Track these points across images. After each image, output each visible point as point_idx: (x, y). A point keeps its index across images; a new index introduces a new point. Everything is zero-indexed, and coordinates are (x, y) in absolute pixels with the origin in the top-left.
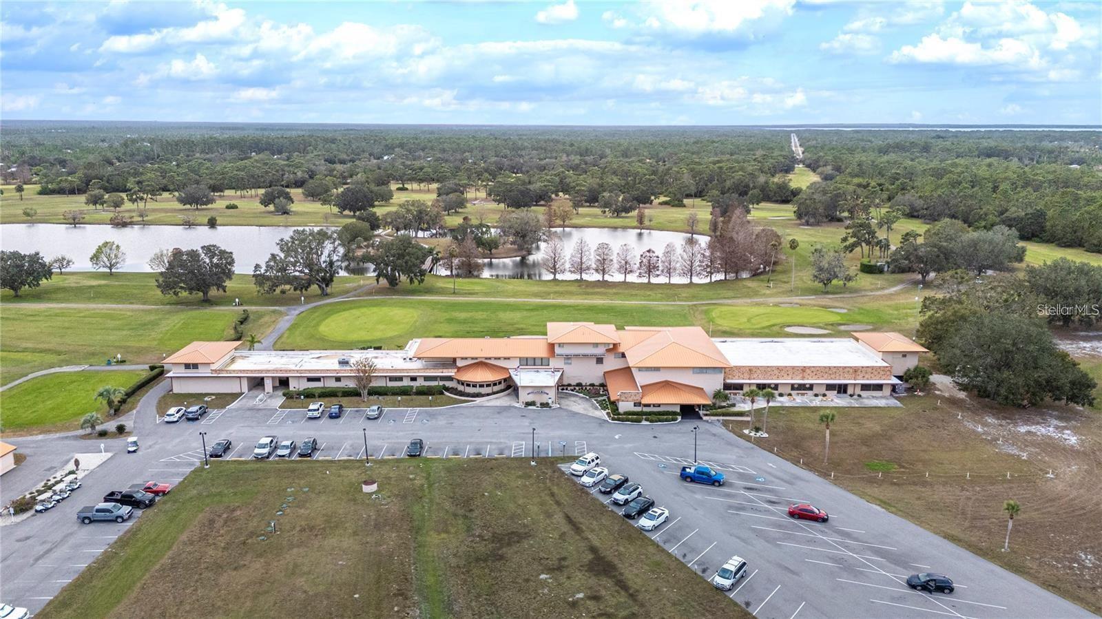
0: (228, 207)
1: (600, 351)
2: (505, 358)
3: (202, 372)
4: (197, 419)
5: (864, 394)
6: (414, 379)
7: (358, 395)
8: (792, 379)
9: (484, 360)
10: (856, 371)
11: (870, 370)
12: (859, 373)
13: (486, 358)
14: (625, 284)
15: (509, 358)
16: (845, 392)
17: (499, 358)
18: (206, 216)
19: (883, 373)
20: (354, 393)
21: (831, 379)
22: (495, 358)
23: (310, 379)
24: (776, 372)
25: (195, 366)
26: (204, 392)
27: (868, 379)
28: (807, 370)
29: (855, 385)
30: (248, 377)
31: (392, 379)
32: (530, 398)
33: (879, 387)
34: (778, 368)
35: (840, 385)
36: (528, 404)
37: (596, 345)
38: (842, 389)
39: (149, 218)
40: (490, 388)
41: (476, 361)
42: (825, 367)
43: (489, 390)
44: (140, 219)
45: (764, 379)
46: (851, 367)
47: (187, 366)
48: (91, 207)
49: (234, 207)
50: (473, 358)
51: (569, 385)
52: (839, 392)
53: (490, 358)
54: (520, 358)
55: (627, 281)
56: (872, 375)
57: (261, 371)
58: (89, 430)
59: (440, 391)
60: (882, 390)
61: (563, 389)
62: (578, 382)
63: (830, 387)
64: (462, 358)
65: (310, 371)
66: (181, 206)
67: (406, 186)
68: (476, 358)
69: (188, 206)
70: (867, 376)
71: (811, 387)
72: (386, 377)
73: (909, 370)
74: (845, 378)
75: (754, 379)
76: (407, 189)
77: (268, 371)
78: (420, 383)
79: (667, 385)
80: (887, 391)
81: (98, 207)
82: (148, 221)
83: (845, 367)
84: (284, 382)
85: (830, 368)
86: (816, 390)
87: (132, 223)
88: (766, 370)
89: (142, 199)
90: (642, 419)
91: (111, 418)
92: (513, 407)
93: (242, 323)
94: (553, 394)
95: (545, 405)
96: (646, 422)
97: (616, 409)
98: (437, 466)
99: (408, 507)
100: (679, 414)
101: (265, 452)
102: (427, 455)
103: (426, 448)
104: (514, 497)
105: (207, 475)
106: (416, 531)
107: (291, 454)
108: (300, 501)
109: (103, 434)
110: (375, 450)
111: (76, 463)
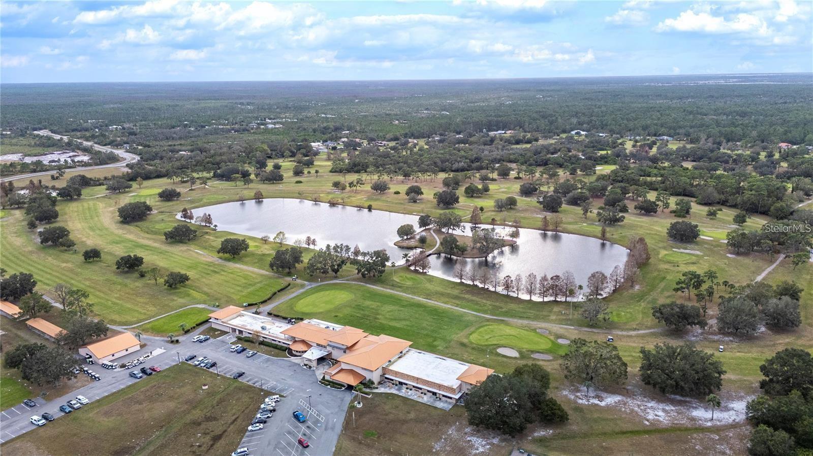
0: (395, 193)
1: (344, 347)
2: (312, 341)
4: (202, 342)
5: (443, 399)
6: (279, 342)
7: (255, 344)
8: (413, 382)
9: (305, 340)
10: (439, 386)
12: (441, 387)
16: (436, 395)
17: (309, 341)
20: (253, 343)
21: (431, 387)
25: (217, 319)
26: (226, 331)
28: (419, 380)
29: (440, 394)
30: (231, 327)
32: (306, 363)
33: (451, 398)
34: (407, 375)
35: (433, 392)
37: (342, 345)
39: (348, 200)
41: (302, 340)
42: (426, 380)
43: (299, 354)
44: (343, 201)
45: (402, 378)
46: (437, 384)
49: (398, 193)
50: (301, 338)
53: (307, 340)
54: (317, 343)
55: (497, 291)
58: (169, 339)
59: (285, 350)
61: (329, 361)
62: (336, 358)
63: (428, 391)
64: (298, 337)
69: (375, 191)
71: (420, 389)
74: (435, 388)
75: (398, 378)
79: (351, 372)
81: (336, 189)
82: (346, 203)
83: (435, 383)
86: (423, 391)
87: (337, 204)
88: (402, 375)
89: (355, 186)
90: (329, 385)
91: (183, 335)
92: (299, 365)
93: (279, 291)
94: (314, 364)
95: (310, 367)
96: (329, 387)
97: (324, 377)
98: (236, 384)
99: (205, 398)
100: (344, 386)
101: (197, 363)
102: (240, 379)
103: (244, 376)
104: (236, 405)
105: (176, 367)
106: (195, 408)
107: (204, 366)
108: (182, 386)
109: (172, 342)
110: (229, 372)
111: (151, 353)
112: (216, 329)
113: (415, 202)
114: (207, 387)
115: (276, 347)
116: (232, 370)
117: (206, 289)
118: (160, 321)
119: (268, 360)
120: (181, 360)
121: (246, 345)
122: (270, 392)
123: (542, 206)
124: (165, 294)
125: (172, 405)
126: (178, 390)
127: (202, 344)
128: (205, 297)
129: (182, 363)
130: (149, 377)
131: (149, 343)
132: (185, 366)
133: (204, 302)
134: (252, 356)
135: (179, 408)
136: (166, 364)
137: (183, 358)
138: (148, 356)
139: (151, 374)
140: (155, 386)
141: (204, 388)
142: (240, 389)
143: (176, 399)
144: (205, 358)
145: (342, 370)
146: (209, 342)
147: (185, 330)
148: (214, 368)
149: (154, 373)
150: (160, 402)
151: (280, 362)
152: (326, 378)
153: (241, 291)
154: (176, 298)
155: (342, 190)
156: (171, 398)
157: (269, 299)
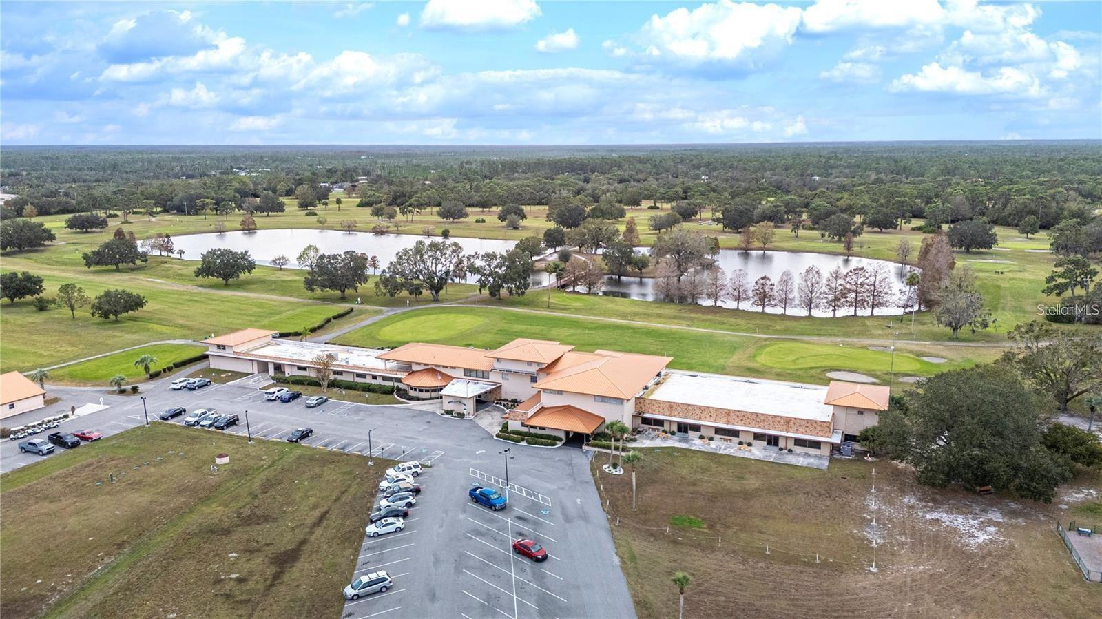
0: (477, 221)
1: (533, 369)
2: (452, 368)
3: (228, 352)
4: (194, 389)
5: (798, 449)
6: (374, 377)
7: (319, 385)
8: (715, 421)
9: (434, 367)
10: (788, 422)
11: (804, 423)
12: (791, 424)
13: (436, 366)
14: (736, 312)
15: (455, 368)
16: (776, 444)
17: (447, 367)
18: (441, 227)
19: (819, 428)
20: (315, 383)
21: (760, 427)
22: (444, 367)
23: (300, 368)
24: (698, 411)
25: (224, 347)
26: (246, 372)
27: (802, 433)
28: (731, 414)
29: (787, 438)
30: (258, 361)
31: (359, 375)
32: (450, 407)
33: (817, 445)
34: (700, 407)
35: (770, 436)
36: (447, 412)
37: (529, 363)
38: (773, 441)
39: (403, 228)
40: (428, 394)
41: (428, 367)
42: (752, 413)
43: (427, 395)
44: (396, 229)
45: (686, 417)
46: (781, 417)
47: (219, 347)
48: (376, 218)
49: (483, 221)
50: (425, 365)
51: (505, 400)
52: (769, 443)
53: (439, 366)
54: (464, 369)
55: (740, 308)
56: (807, 429)
57: (265, 357)
58: (115, 388)
59: (390, 391)
60: (819, 448)
61: (497, 403)
62: (514, 398)
63: (758, 436)
64: (417, 363)
65: (299, 361)
66: (440, 219)
67: (657, 205)
68: (428, 365)
69: (445, 220)
70: (801, 430)
71: (735, 433)
72: (353, 373)
73: (867, 431)
74: (775, 429)
75: (675, 416)
76: (658, 208)
77: (271, 357)
78: (379, 382)
79: (568, 410)
80: (825, 451)
81: (380, 218)
82: (402, 231)
83: (775, 416)
84: (278, 367)
85: (757, 414)
86: (742, 438)
87: (388, 232)
88: (687, 408)
89: (410, 212)
90: (523, 440)
91: (146, 380)
92: (433, 413)
93: (335, 318)
94: (471, 406)
95: (461, 415)
96: (524, 443)
97: (505, 426)
98: (298, 452)
99: (227, 481)
100: (560, 440)
101: (193, 420)
102: (304, 443)
103: (312, 437)
104: (312, 488)
105: (139, 432)
106: (205, 500)
107: (211, 425)
108: (163, 462)
109: (122, 392)
110: (273, 432)
111: (73, 409)
112: (220, 370)
113: (516, 228)
114: (226, 460)
115: (368, 389)
116: (278, 430)
117: (181, 321)
118: (87, 364)
119: (358, 410)
120: (149, 420)
121: (297, 388)
122: (387, 460)
123: (721, 226)
124: (96, 330)
125: (141, 499)
126: (153, 469)
127: (195, 392)
128: (185, 332)
129: (154, 424)
130: (71, 451)
131: (65, 397)
132: (161, 428)
133: (184, 337)
134: (318, 405)
135: (162, 504)
136: (115, 427)
137: (154, 416)
138: (66, 416)
139: (75, 445)
140: (90, 465)
141: (219, 461)
142: (312, 459)
143: (151, 486)
144: (209, 410)
145: (543, 409)
146: (209, 389)
147: (152, 371)
148: (234, 427)
149: (83, 443)
150: (109, 493)
151: (388, 412)
152: (510, 428)
153: (256, 321)
154: (118, 334)
155: (389, 218)
156: (136, 485)
157: (320, 327)
